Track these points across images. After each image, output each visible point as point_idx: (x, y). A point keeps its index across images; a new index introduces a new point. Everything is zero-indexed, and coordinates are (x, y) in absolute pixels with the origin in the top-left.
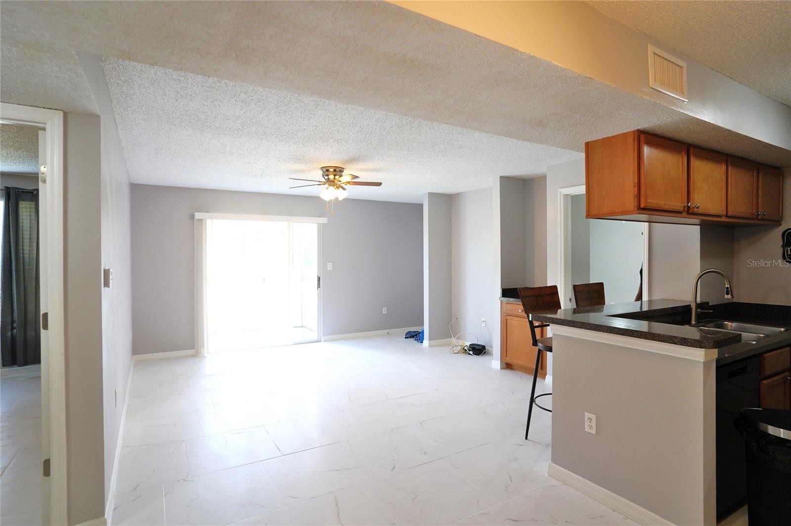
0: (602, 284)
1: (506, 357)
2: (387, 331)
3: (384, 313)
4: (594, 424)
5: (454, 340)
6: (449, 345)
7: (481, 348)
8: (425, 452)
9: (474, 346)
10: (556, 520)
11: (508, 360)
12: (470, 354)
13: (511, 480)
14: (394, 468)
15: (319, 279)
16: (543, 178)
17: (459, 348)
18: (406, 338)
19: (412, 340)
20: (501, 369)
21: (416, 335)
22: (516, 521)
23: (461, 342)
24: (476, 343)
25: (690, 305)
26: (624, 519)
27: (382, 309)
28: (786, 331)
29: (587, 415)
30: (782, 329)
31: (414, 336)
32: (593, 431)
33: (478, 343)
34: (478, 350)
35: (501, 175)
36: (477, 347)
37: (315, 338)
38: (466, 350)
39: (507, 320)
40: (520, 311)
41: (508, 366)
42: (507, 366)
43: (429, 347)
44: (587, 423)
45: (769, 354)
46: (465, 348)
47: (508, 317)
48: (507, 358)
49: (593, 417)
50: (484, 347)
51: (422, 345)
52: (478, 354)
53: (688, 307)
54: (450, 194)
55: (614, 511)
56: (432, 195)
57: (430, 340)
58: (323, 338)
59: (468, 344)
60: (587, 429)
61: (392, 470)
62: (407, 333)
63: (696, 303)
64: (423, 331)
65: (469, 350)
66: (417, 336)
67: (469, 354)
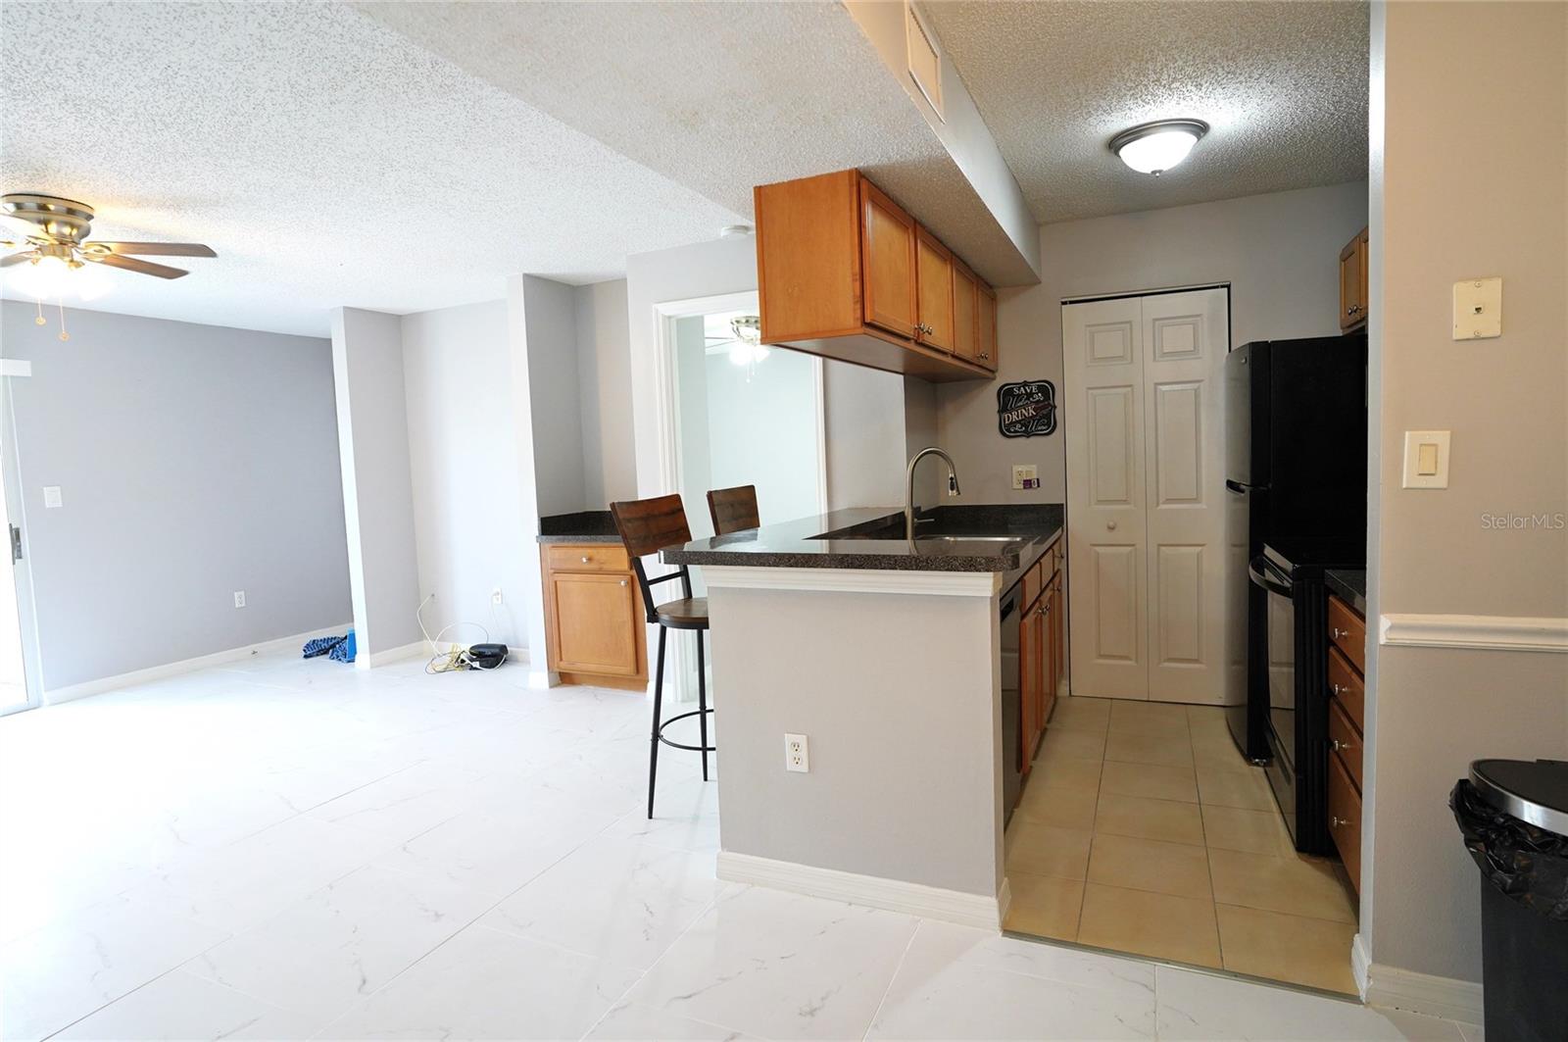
0: (752, 488)
1: (561, 660)
2: (254, 647)
3: (237, 606)
4: (803, 753)
5: (431, 645)
6: (419, 655)
7: (497, 651)
8: (437, 915)
9: (481, 650)
10: (763, 962)
11: (564, 666)
12: (476, 669)
13: (651, 912)
14: (364, 982)
15: (16, 535)
16: (618, 285)
17: (447, 659)
18: (306, 657)
19: (324, 659)
20: (551, 687)
21: (333, 646)
22: (690, 996)
23: (448, 647)
24: (485, 643)
25: (903, 513)
26: (870, 912)
27: (233, 595)
28: (1023, 539)
29: (789, 738)
30: (1018, 539)
31: (328, 650)
32: (804, 768)
33: (489, 643)
34: (491, 656)
35: (527, 272)
36: (488, 652)
37: (19, 698)
38: (463, 661)
39: (556, 582)
40: (584, 560)
41: (564, 678)
42: (561, 680)
43: (372, 667)
44: (790, 753)
45: (1028, 575)
46: (462, 657)
47: (558, 577)
48: (562, 663)
49: (802, 740)
50: (503, 649)
51: (354, 666)
52: (492, 666)
53: (900, 517)
54: (400, 314)
55: (850, 904)
56: (353, 315)
57: (373, 650)
58: (46, 697)
59: (467, 647)
60: (791, 766)
61: (359, 990)
62: (308, 646)
63: (912, 508)
64: (352, 637)
65: (472, 660)
66: (338, 648)
67: (472, 668)
